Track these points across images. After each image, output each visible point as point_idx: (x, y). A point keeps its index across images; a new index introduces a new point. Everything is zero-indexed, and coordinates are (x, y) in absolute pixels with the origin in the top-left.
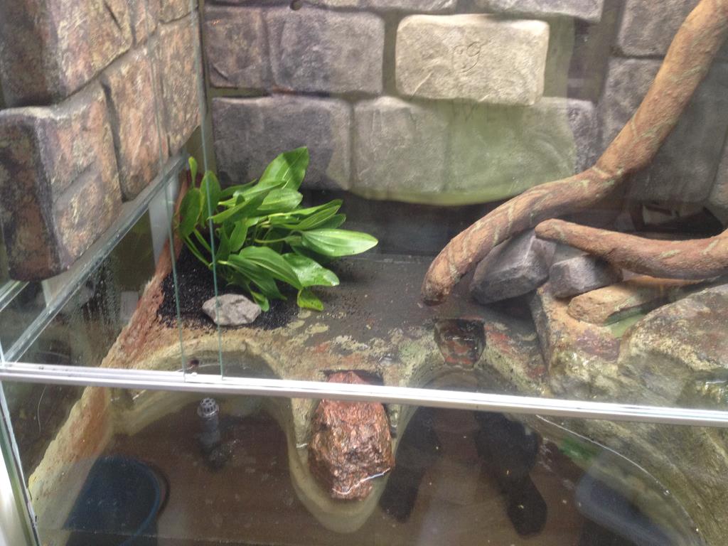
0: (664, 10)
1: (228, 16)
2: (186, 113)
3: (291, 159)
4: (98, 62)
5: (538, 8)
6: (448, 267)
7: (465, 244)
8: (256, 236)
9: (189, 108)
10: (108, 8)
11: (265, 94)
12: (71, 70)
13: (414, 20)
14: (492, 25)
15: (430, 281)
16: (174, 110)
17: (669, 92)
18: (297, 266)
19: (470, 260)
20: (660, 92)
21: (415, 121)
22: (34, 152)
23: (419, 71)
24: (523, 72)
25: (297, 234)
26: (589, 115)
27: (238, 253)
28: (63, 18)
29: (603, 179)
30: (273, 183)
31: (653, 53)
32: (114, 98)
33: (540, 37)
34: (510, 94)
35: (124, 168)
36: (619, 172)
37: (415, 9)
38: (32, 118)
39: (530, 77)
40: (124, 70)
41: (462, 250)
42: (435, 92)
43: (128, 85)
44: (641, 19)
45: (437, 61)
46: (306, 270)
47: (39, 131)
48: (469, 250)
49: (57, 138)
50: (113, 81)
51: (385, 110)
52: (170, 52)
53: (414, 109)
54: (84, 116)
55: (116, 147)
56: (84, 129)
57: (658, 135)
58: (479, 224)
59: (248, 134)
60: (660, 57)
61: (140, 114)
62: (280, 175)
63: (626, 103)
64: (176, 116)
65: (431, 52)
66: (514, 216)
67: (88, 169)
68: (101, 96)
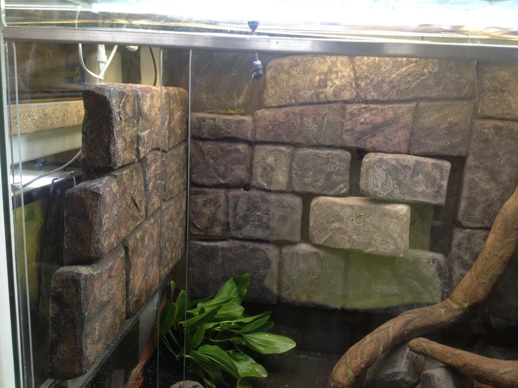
0: (487, 200)
1: (205, 193)
2: (172, 252)
3: (237, 282)
4: (123, 233)
5: (402, 197)
6: (347, 370)
7: (358, 353)
8: (210, 337)
9: (175, 250)
10: (134, 201)
11: (224, 240)
12: (107, 241)
13: (322, 199)
14: (373, 206)
15: (333, 380)
16: (166, 253)
17: (496, 253)
18: (237, 360)
19: (363, 366)
20: (489, 253)
21: (322, 261)
22: (78, 296)
23: (325, 230)
24: (394, 236)
25: (239, 336)
26: (442, 264)
27: (196, 349)
28: (106, 212)
29: (455, 309)
30: (224, 298)
31: (482, 226)
32: (130, 254)
33: (404, 215)
34: (386, 249)
35: (130, 297)
36: (466, 305)
37: (322, 193)
38: (79, 274)
39: (399, 240)
40: (138, 235)
41: (356, 358)
42: (336, 243)
43: (140, 244)
44: (472, 204)
45: (336, 225)
46: (244, 364)
47: (82, 282)
48: (362, 358)
49: (93, 286)
50: (131, 243)
51: (302, 253)
52: (167, 217)
53: (321, 253)
54: (111, 269)
55: (127, 283)
56: (110, 277)
57: (490, 282)
58: (368, 338)
59: (211, 264)
60: (488, 229)
61: (144, 260)
62: (229, 292)
63: (466, 257)
64: (166, 256)
65: (333, 219)
66: (394, 333)
67: (109, 302)
68: (122, 254)
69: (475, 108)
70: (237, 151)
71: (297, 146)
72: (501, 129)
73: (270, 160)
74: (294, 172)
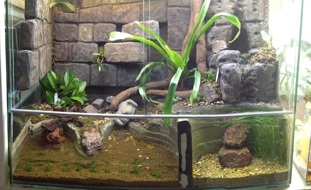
13: (108, 44)
23: (110, 56)
42: (115, 60)
45: (114, 53)
65: (113, 51)
69: (167, 3)
70: (72, 27)
71: (95, 23)
72: (180, 10)
73: (85, 29)
74: (94, 33)
